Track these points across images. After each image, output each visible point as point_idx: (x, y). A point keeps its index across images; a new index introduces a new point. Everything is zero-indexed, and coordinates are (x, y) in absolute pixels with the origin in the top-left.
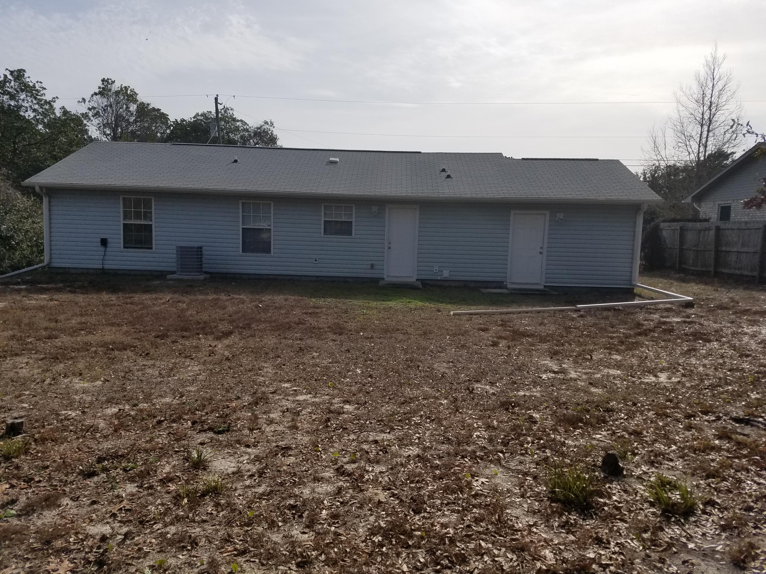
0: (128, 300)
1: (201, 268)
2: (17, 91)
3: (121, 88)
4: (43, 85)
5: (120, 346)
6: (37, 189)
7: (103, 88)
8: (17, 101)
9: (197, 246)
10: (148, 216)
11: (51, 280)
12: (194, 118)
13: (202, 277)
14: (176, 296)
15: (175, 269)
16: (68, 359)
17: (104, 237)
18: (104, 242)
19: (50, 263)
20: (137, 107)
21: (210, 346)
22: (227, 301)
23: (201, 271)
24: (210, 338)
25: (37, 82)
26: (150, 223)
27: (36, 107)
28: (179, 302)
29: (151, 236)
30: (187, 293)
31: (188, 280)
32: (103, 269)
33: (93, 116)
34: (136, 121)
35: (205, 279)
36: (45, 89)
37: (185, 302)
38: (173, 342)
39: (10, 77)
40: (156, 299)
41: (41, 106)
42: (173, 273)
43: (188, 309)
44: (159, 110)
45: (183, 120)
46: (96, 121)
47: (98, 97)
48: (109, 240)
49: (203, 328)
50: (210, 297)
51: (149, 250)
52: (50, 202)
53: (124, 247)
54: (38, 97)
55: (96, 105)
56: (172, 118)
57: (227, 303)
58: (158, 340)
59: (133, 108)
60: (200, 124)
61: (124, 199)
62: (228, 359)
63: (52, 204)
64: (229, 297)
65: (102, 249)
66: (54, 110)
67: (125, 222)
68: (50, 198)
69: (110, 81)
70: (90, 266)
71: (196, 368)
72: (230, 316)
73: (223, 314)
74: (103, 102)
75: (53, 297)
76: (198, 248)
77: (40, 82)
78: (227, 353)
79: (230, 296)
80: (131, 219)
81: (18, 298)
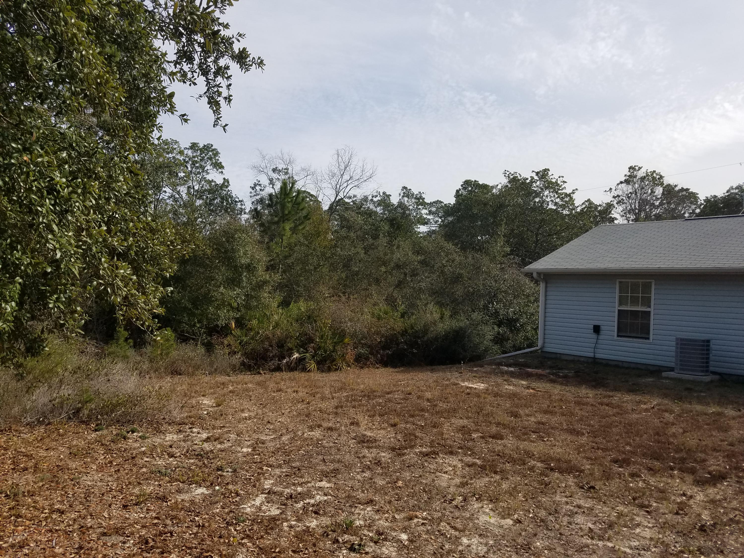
0: (606, 400)
1: (708, 367)
2: (542, 189)
3: (647, 173)
4: (564, 179)
5: (564, 466)
6: (535, 275)
7: (629, 176)
8: (542, 198)
9: (702, 339)
10: (647, 302)
11: (541, 366)
12: (727, 192)
13: (708, 378)
14: (666, 401)
15: (672, 365)
16: (496, 473)
17: (597, 323)
18: (597, 329)
19: (543, 347)
20: (663, 190)
21: (684, 495)
22: (734, 418)
23: (707, 371)
24: (689, 478)
25: (559, 177)
26: (648, 309)
27: (558, 200)
28: (666, 411)
29: (649, 324)
30: (680, 399)
31: (688, 381)
32: (594, 358)
33: (617, 203)
34: (661, 204)
35: (712, 382)
36: (566, 182)
37: (674, 412)
38: (633, 475)
39: (536, 178)
40: (640, 402)
41: (562, 199)
42: (672, 369)
43: (673, 424)
44: (687, 190)
45: (715, 197)
46: (620, 209)
47: (623, 185)
48: (602, 328)
49: (683, 460)
50: (712, 409)
51: (645, 341)
52: (546, 287)
53: (618, 336)
54: (559, 191)
55: (620, 193)
56: (702, 197)
57: (732, 423)
58: (616, 468)
59: (659, 191)
60: (734, 198)
61: (620, 282)
62: (702, 529)
63: (548, 289)
64: (739, 413)
65: (594, 336)
66: (573, 201)
67: (620, 308)
68: (546, 283)
69: (637, 168)
70: (582, 354)
71: (648, 533)
72: (732, 444)
73: (722, 441)
74: (629, 189)
75: (531, 385)
76: (703, 341)
77: (563, 177)
78: (706, 516)
79: (740, 410)
80: (626, 304)
81: (500, 380)
